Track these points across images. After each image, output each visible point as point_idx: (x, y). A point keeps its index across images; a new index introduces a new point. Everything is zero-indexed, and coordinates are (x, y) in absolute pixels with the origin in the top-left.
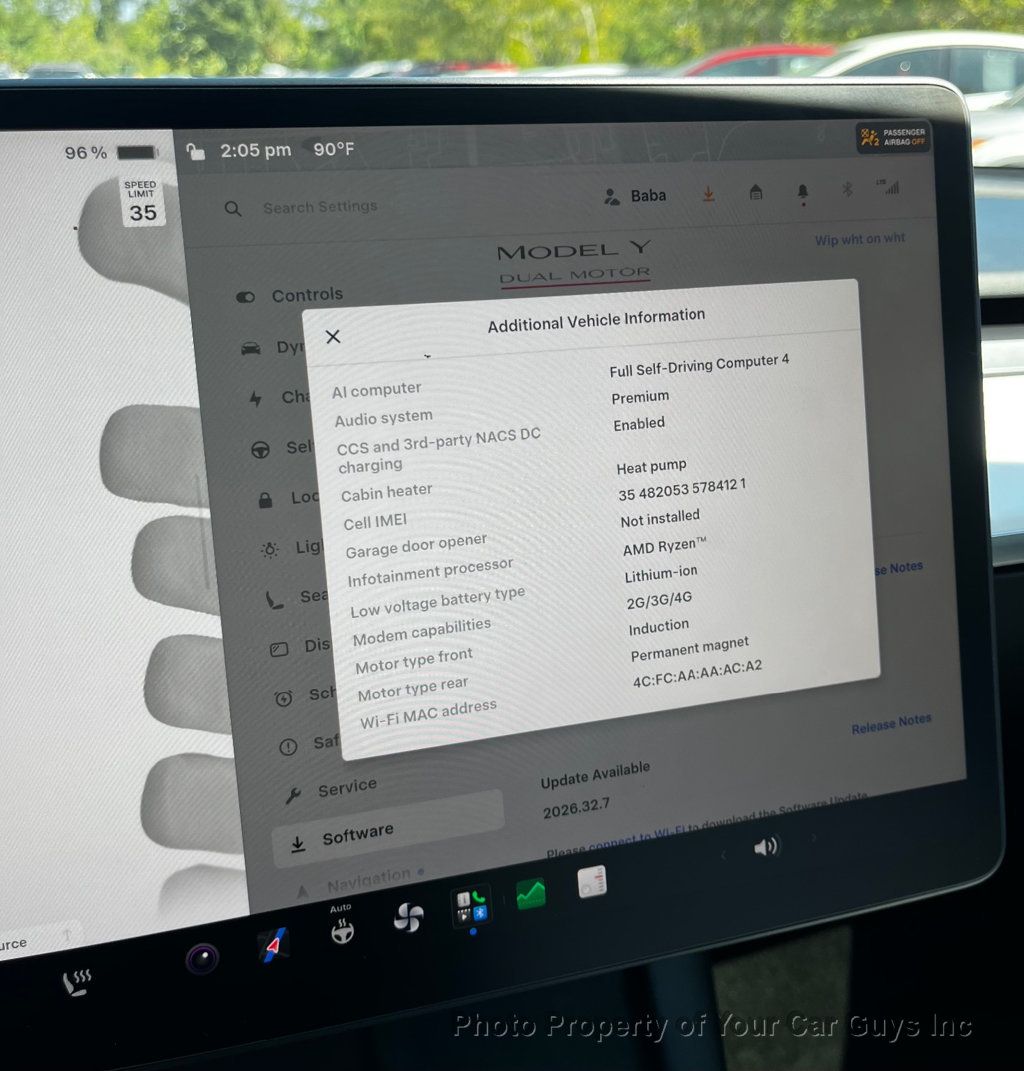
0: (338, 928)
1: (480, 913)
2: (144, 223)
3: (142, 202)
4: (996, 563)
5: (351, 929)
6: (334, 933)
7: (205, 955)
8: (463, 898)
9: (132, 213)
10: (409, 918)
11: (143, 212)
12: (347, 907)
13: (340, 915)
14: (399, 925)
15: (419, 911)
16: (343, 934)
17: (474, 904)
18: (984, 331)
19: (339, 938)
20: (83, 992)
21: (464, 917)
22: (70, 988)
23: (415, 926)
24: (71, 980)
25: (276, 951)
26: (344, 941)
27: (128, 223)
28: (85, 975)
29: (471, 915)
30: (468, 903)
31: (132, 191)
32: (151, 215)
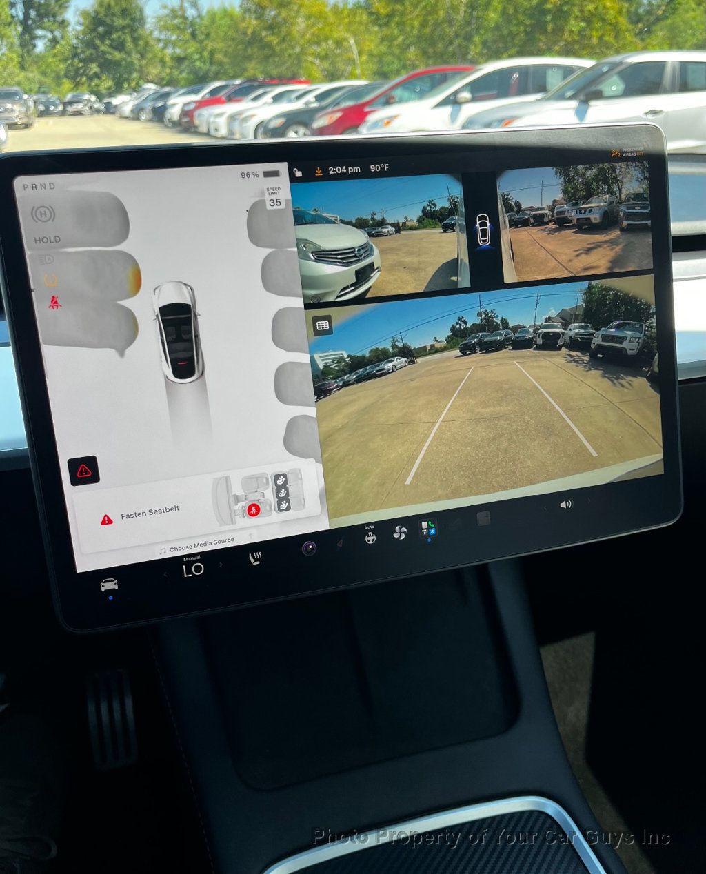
0: (368, 536)
1: (432, 531)
2: (276, 207)
3: (274, 197)
4: (679, 379)
5: (375, 537)
6: (367, 539)
7: (311, 547)
8: (425, 525)
9: (270, 203)
10: (400, 533)
11: (275, 202)
12: (373, 527)
13: (369, 530)
14: (396, 536)
15: (404, 530)
16: (371, 539)
17: (429, 527)
18: (674, 255)
19: (369, 541)
20: (258, 563)
21: (425, 533)
22: (252, 560)
23: (403, 537)
24: (253, 557)
25: (341, 546)
26: (371, 543)
27: (269, 208)
28: (259, 555)
29: (429, 532)
30: (427, 527)
31: (270, 192)
32: (278, 203)
